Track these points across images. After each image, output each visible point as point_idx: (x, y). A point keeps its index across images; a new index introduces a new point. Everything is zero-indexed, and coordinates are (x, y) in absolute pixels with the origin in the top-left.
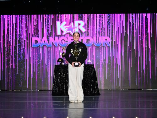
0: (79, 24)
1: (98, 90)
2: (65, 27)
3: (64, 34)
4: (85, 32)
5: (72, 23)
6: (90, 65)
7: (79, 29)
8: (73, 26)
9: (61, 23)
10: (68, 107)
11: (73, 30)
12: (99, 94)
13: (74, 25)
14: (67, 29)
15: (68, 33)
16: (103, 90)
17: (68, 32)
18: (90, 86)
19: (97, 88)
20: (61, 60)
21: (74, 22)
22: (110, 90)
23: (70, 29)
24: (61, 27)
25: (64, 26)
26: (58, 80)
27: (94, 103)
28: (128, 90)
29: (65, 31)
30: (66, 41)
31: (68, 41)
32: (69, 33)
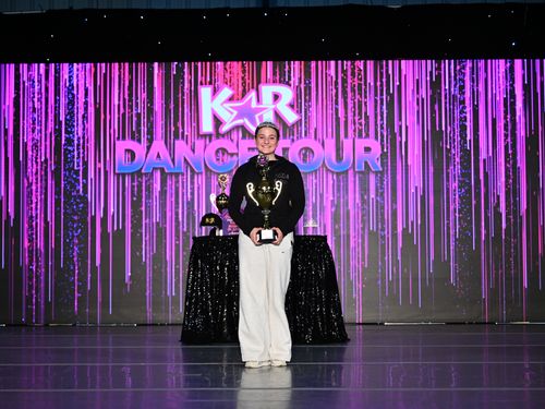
0: (276, 97)
1: (342, 324)
2: (228, 105)
3: (224, 129)
4: (299, 123)
5: (253, 94)
6: (313, 236)
7: (277, 115)
8: (254, 104)
9: (215, 92)
10: (238, 385)
11: (257, 116)
12: (344, 339)
13: (258, 101)
14: (235, 113)
15: (237, 127)
16: (359, 324)
17: (240, 122)
18: (315, 311)
19: (340, 318)
20: (213, 220)
21: (257, 90)
22: (382, 324)
23: (247, 112)
24: (215, 105)
25: (225, 102)
26: (201, 290)
27: (329, 371)
28: (448, 324)
29: (229, 119)
30: (232, 155)
31: (237, 154)
32: (243, 127)
